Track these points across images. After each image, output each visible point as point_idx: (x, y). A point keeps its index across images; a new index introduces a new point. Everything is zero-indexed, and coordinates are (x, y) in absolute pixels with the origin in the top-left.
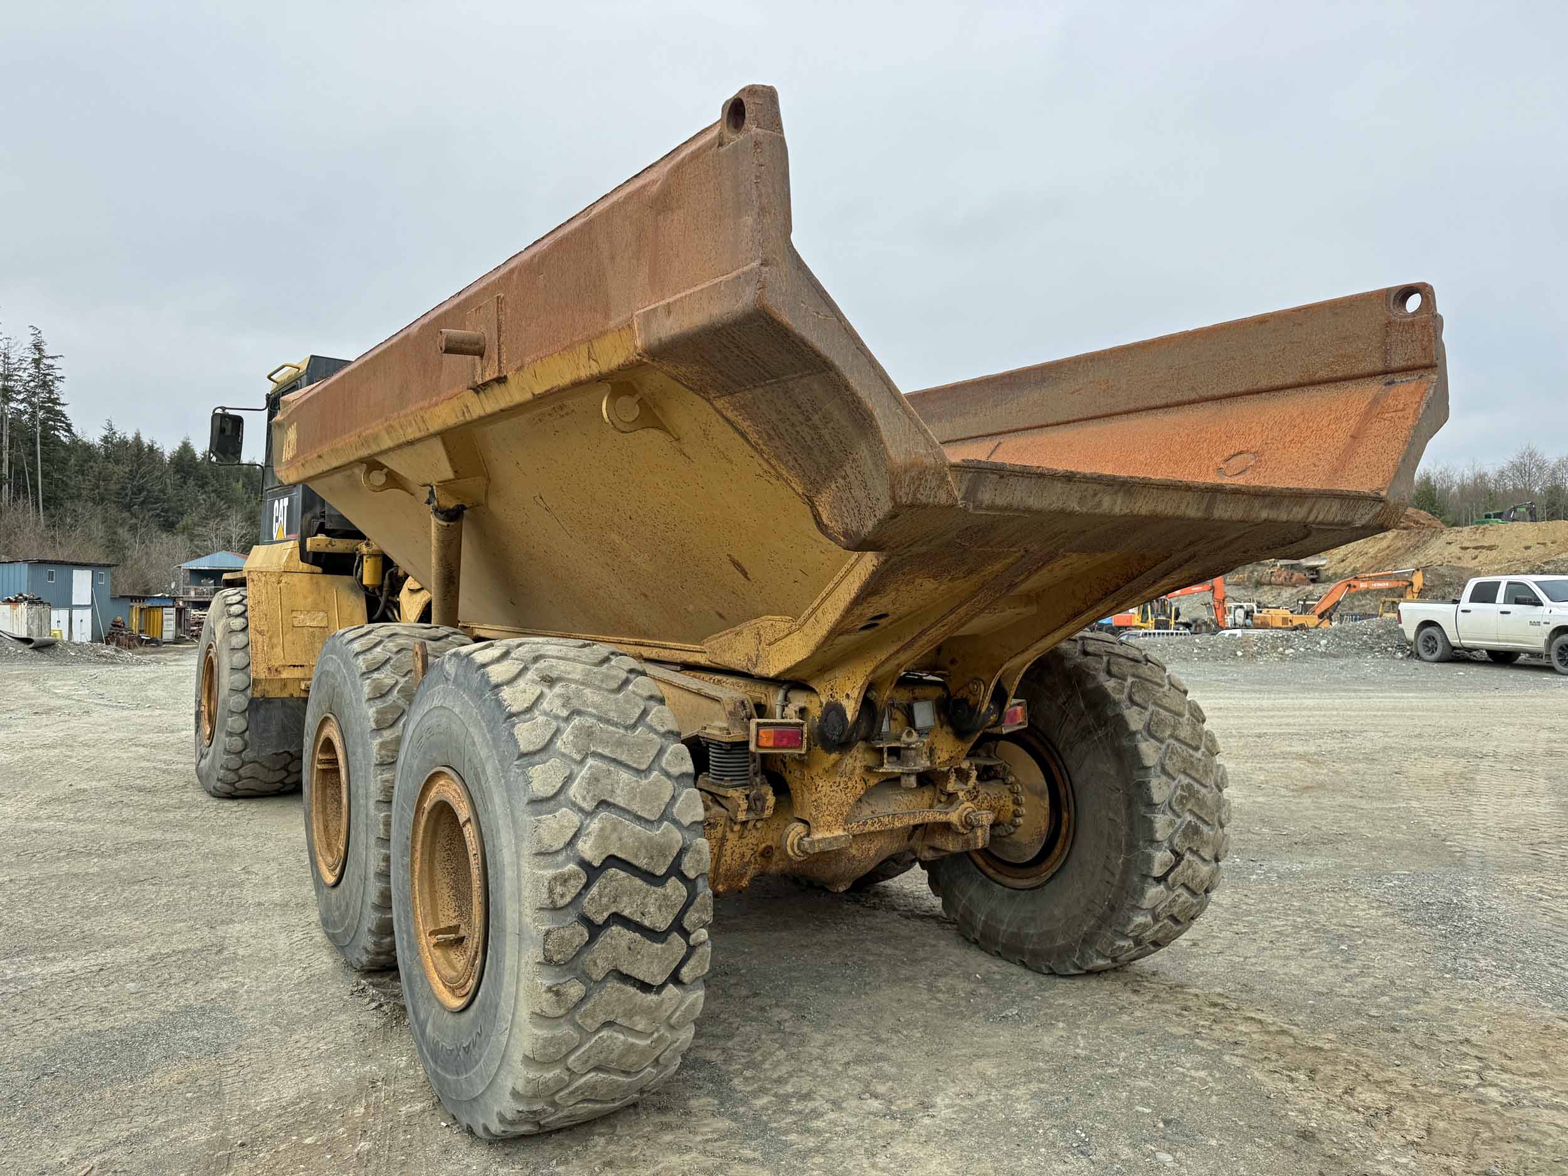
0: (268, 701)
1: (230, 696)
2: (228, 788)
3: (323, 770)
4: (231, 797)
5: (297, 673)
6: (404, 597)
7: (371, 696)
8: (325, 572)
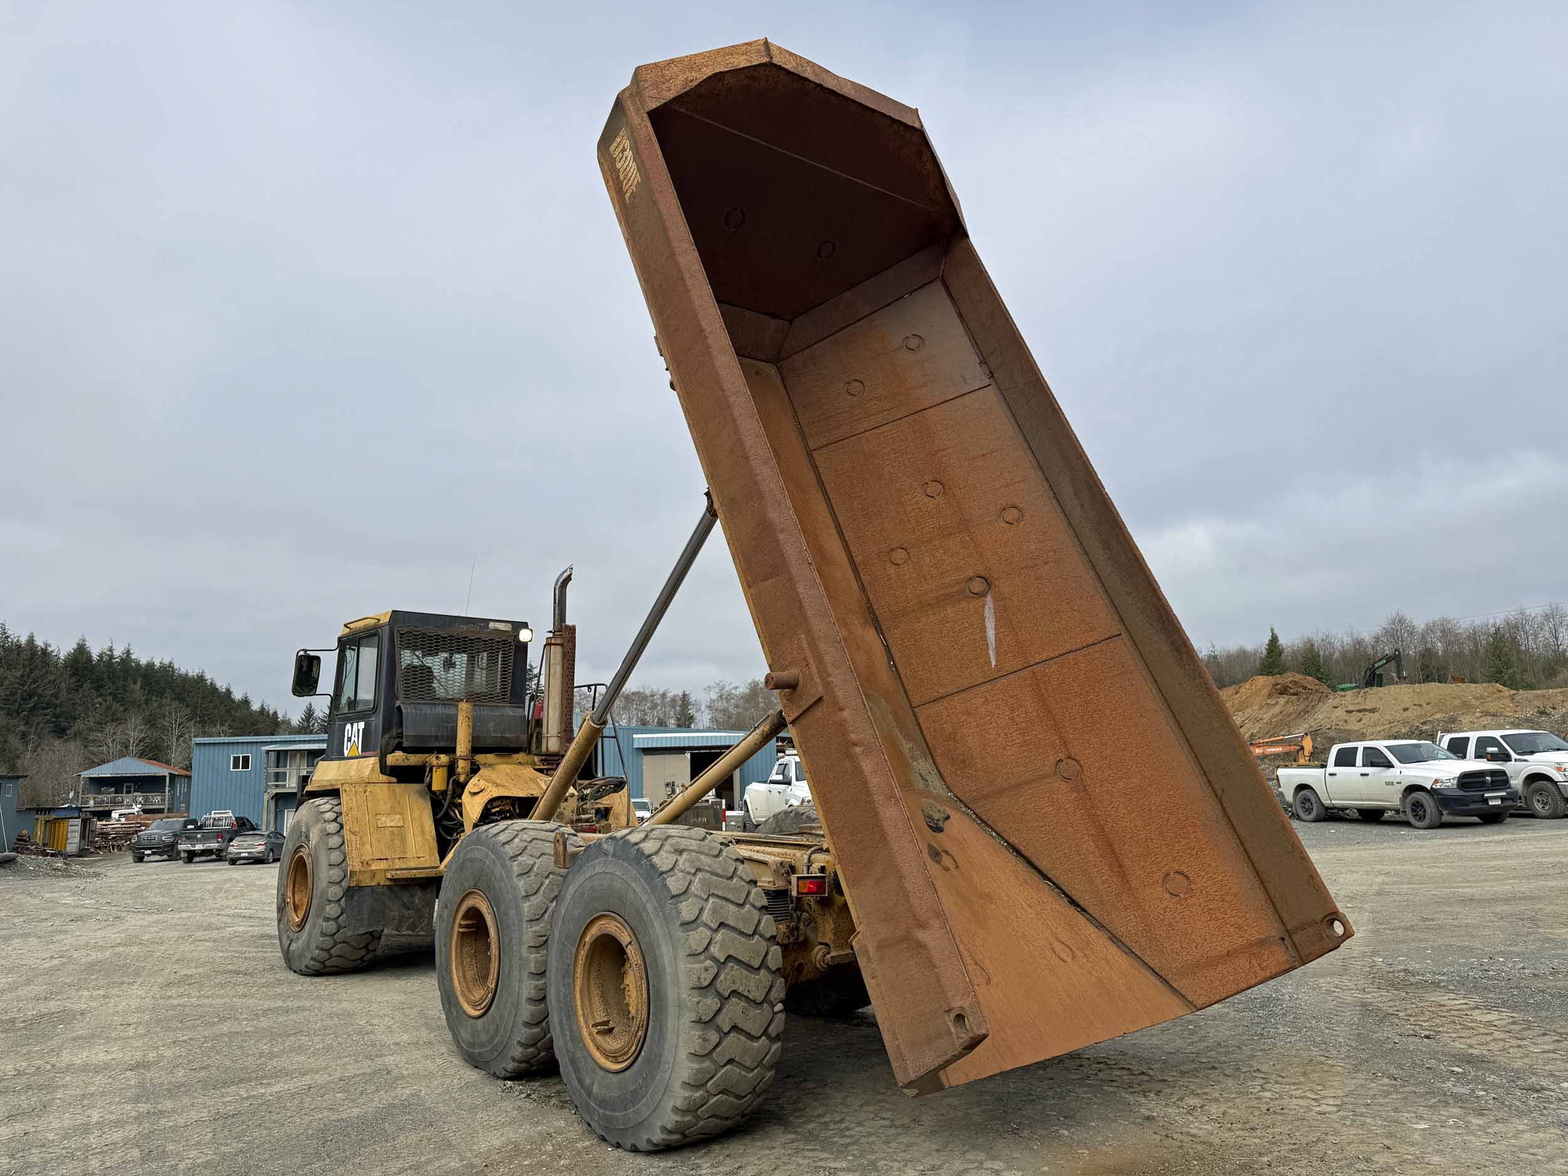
0: (361, 888)
1: (327, 887)
2: (318, 966)
3: (462, 933)
4: (318, 974)
5: (383, 865)
6: (466, 798)
7: (520, 872)
8: (399, 782)
